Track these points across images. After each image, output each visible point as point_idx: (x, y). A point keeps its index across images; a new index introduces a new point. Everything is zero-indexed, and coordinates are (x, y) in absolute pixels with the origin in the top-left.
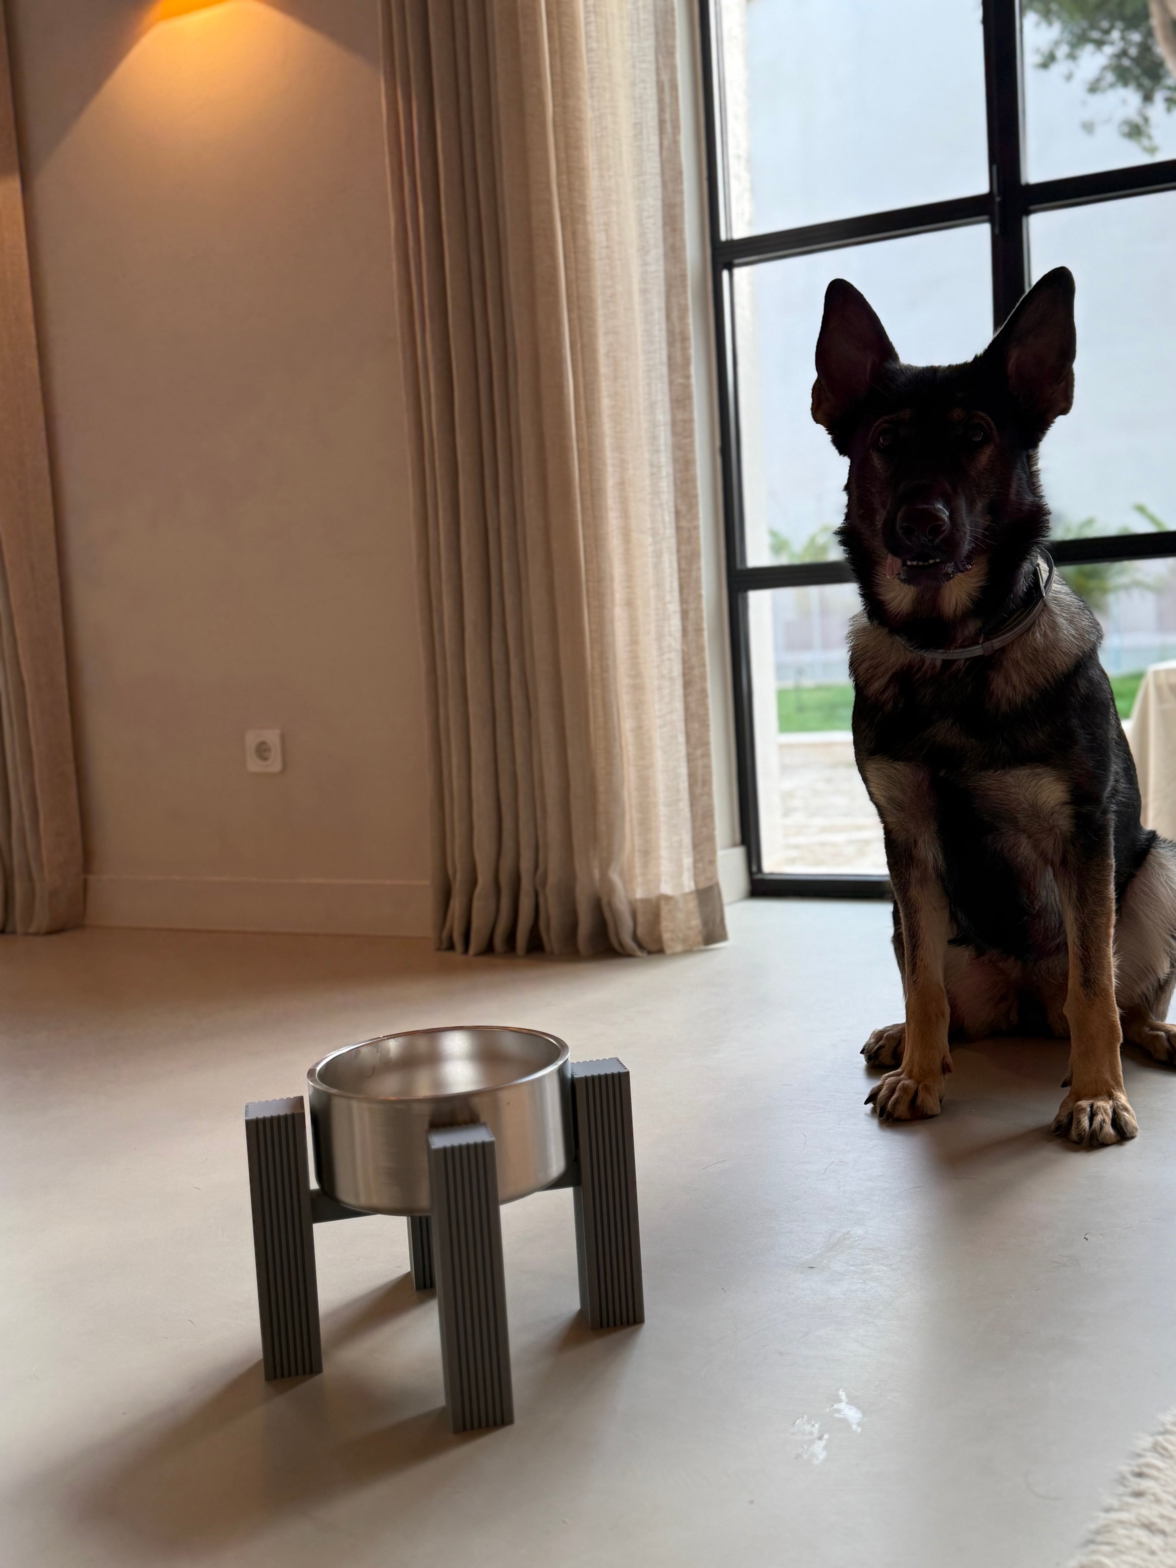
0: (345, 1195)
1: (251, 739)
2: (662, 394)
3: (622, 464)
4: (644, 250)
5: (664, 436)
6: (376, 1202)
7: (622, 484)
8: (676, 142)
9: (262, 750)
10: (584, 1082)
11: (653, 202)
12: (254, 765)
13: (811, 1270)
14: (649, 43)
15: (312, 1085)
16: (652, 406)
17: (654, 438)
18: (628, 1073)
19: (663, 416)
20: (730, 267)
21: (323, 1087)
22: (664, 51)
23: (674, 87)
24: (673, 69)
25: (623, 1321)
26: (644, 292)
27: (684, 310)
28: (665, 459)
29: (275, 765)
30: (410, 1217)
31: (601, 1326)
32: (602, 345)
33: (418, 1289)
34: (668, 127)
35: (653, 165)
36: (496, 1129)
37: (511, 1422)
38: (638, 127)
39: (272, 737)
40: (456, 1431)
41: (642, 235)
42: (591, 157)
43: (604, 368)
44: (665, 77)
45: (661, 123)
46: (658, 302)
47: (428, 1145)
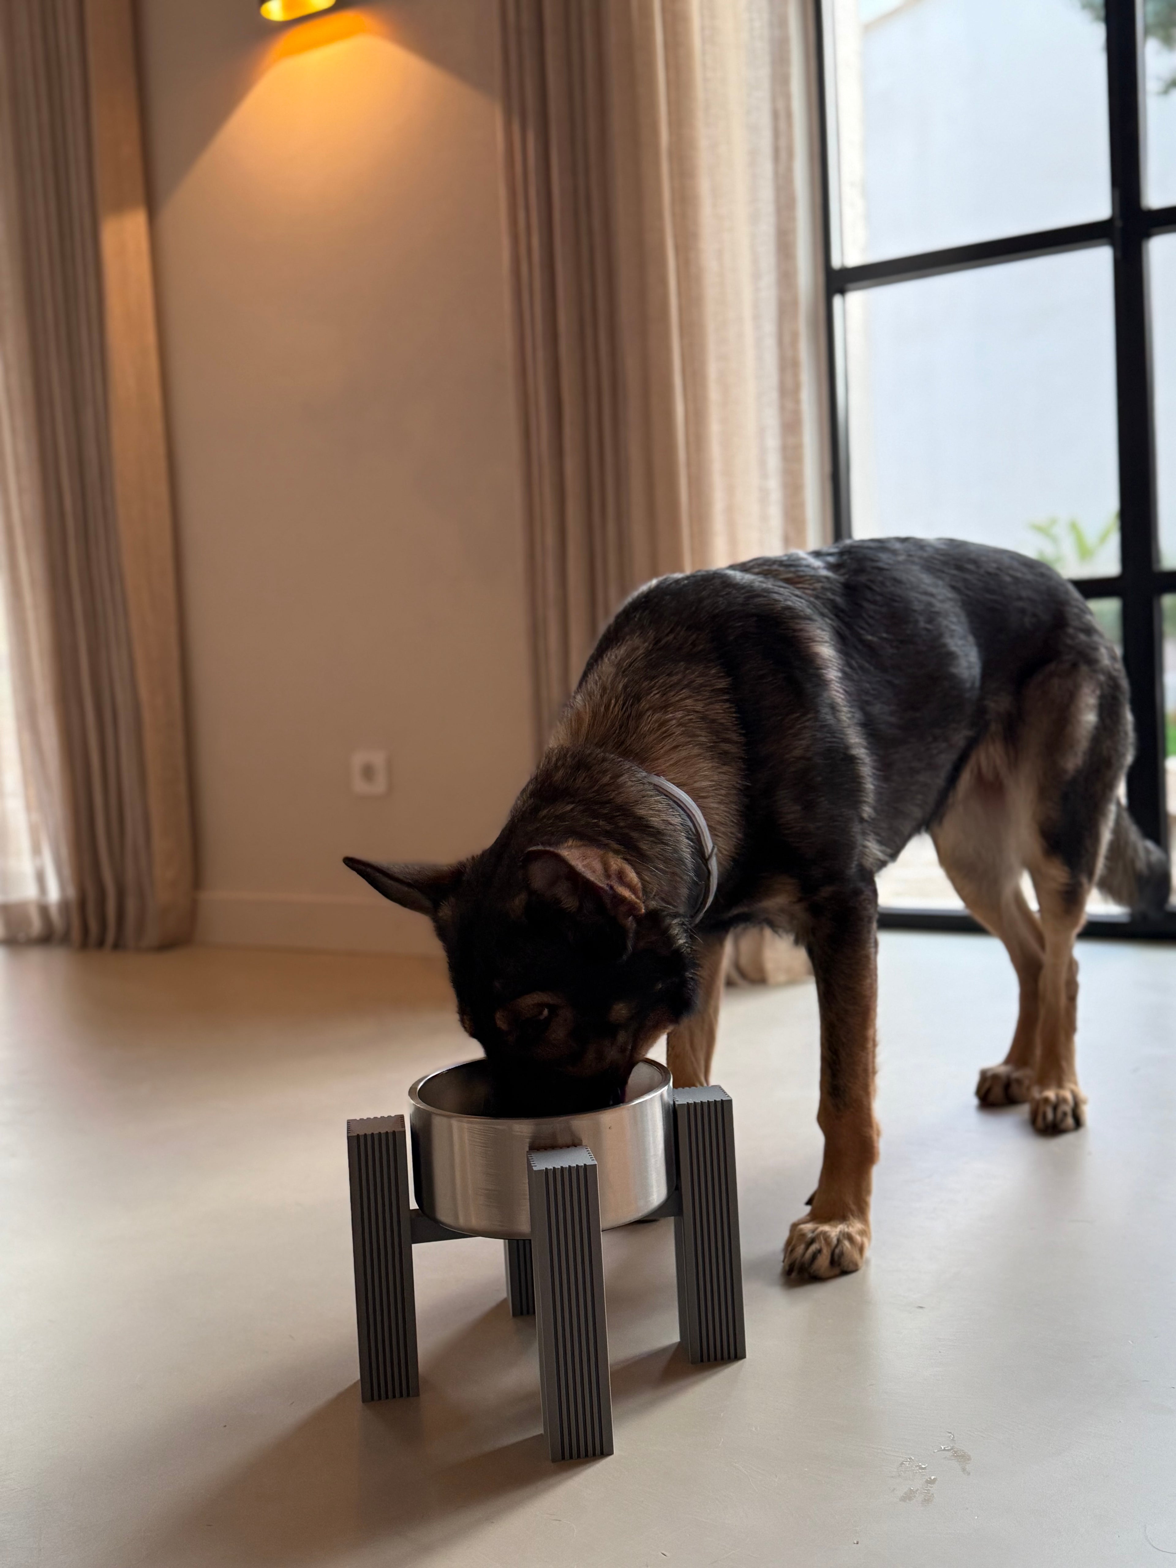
0: (444, 1215)
1: (359, 759)
2: (772, 420)
3: (730, 490)
4: (756, 276)
5: (774, 461)
6: (475, 1223)
7: (730, 510)
8: (789, 170)
9: (368, 772)
10: (686, 1108)
11: (767, 227)
12: (360, 786)
13: (921, 1310)
14: (764, 72)
15: (414, 1104)
16: (761, 432)
17: (762, 463)
18: (730, 1102)
19: (773, 441)
20: (842, 292)
21: (422, 1106)
22: (780, 80)
23: (789, 115)
24: (788, 97)
25: (724, 1357)
26: (756, 317)
27: (795, 336)
28: (774, 484)
29: (379, 786)
30: (507, 1241)
31: (702, 1361)
32: (712, 369)
33: (514, 1315)
34: (783, 155)
35: (767, 193)
36: (597, 1152)
37: (611, 1453)
38: (753, 153)
39: (378, 759)
40: (554, 1460)
41: (755, 261)
42: (704, 186)
43: (714, 394)
44: (780, 105)
45: (776, 151)
46: (769, 327)
47: (530, 1166)
